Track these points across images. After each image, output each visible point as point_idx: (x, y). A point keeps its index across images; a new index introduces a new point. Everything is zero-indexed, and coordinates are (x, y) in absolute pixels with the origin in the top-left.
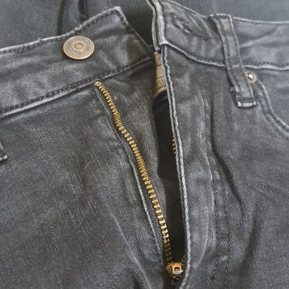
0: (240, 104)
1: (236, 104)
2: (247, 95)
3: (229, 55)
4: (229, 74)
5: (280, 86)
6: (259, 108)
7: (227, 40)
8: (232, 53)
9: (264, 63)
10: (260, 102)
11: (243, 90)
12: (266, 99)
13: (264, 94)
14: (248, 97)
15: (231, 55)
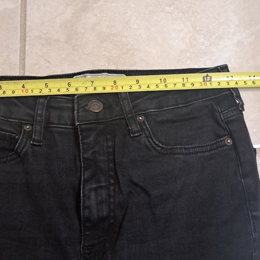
0: (132, 135)
1: (130, 136)
2: (136, 129)
3: (125, 110)
4: (126, 120)
5: (159, 119)
6: (144, 135)
7: (123, 103)
8: (127, 109)
9: (149, 109)
10: (144, 132)
11: (133, 127)
12: (148, 129)
13: (147, 127)
14: (137, 131)
15: (127, 110)
